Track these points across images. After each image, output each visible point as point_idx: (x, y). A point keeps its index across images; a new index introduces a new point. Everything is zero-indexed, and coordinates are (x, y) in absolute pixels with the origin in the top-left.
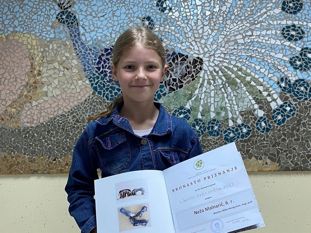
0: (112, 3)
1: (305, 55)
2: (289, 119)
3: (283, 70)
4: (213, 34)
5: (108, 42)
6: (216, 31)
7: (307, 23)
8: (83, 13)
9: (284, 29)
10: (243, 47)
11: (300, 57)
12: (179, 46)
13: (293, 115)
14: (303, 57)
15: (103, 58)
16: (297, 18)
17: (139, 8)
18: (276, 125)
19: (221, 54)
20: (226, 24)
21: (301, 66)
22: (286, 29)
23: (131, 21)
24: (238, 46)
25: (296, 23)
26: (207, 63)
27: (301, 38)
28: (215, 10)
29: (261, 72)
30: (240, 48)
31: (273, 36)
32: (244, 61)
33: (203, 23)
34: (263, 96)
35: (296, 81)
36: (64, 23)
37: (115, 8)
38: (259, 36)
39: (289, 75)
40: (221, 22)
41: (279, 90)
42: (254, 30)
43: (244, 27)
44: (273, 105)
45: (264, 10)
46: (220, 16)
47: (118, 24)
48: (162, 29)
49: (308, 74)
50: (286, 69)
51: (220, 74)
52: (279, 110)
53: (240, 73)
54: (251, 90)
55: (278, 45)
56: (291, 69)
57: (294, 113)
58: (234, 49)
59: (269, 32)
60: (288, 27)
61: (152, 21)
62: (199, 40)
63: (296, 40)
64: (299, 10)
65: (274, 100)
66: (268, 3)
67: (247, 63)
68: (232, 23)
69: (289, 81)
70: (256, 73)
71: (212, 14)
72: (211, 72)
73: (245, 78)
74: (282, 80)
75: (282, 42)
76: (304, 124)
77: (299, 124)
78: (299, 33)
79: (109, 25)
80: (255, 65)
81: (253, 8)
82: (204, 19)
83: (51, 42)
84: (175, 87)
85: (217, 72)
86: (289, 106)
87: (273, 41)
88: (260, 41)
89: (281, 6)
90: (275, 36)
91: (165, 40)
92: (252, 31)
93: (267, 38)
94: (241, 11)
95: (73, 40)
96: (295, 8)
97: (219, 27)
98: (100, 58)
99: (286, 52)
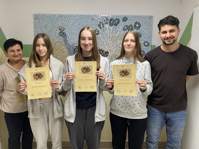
4: (112, 44)
8: (68, 33)
12: (101, 47)
19: (114, 50)
20: (117, 40)
26: (110, 53)
28: (113, 35)
36: (61, 36)
51: (114, 57)
62: (108, 45)
72: (111, 56)
83: (57, 42)
95: (65, 42)
98: (74, 49)
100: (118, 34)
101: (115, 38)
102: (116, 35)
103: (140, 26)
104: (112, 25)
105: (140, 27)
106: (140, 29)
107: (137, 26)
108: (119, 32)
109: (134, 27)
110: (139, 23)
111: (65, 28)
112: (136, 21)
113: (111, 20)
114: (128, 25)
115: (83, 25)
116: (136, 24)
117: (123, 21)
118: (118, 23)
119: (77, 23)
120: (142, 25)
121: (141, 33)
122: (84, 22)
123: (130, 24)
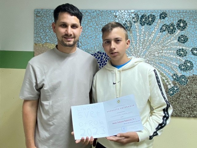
0: (95, 31)
1: (186, 64)
2: (176, 93)
3: (175, 70)
4: (144, 51)
5: (93, 51)
6: (145, 49)
7: (189, 48)
9: (178, 50)
10: (157, 58)
11: (184, 64)
13: (177, 92)
14: (186, 65)
16: (184, 46)
18: (169, 96)
19: (147, 60)
20: (151, 46)
21: (184, 69)
22: (179, 51)
24: (155, 57)
25: (184, 48)
27: (185, 55)
28: (145, 38)
29: (165, 71)
30: (156, 58)
31: (172, 54)
32: (158, 65)
33: (139, 45)
34: (165, 82)
35: (181, 76)
37: (97, 34)
38: (166, 53)
39: (178, 73)
40: (148, 45)
41: (172, 80)
43: (159, 48)
44: (169, 87)
45: (169, 40)
46: (148, 42)
47: (98, 42)
49: (187, 73)
50: (177, 70)
52: (172, 89)
55: (174, 58)
56: (179, 70)
57: (178, 91)
58: (153, 59)
59: (170, 52)
60: (180, 50)
62: (136, 53)
63: (183, 56)
64: (186, 42)
65: (170, 84)
66: (172, 37)
69: (178, 76)
74: (174, 75)
75: (176, 56)
76: (182, 96)
77: (180, 96)
78: (185, 53)
79: (94, 42)
80: (162, 67)
81: (164, 39)
82: (140, 43)
86: (176, 87)
87: (172, 56)
88: (166, 55)
89: (177, 39)
90: (173, 54)
92: (163, 50)
93: (169, 54)
94: (158, 40)
96: (184, 41)
97: (147, 47)
99: (178, 62)
100: (152, 37)
102: (150, 38)
103: (186, 25)
104: (144, 25)
105: (185, 27)
106: (186, 30)
107: (182, 25)
108: (153, 34)
109: (177, 26)
110: (185, 21)
112: (180, 19)
113: (143, 16)
114: (168, 24)
115: (101, 25)
116: (180, 22)
117: (160, 18)
118: (153, 21)
119: (94, 22)
120: (188, 23)
121: (187, 36)
122: (103, 20)
123: (170, 22)
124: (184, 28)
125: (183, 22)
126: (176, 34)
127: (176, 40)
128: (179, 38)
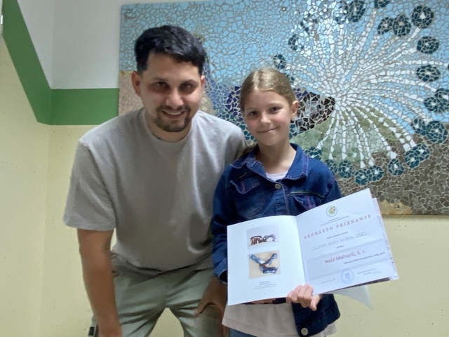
0: (243, 41)
1: (440, 96)
2: (422, 161)
3: (417, 112)
4: (346, 74)
5: (238, 81)
6: (349, 71)
7: (443, 63)
8: (214, 50)
9: (419, 69)
10: (376, 87)
11: (435, 98)
12: (311, 85)
13: (427, 157)
14: (439, 98)
15: (234, 96)
16: (433, 59)
17: (271, 47)
18: (409, 168)
19: (353, 94)
20: (359, 63)
21: (436, 107)
22: (421, 70)
23: (262, 59)
24: (371, 86)
25: (431, 63)
26: (339, 103)
27: (436, 78)
28: (348, 49)
30: (373, 88)
31: (408, 77)
32: (377, 101)
33: (335, 62)
34: (396, 138)
35: (431, 123)
37: (246, 46)
38: (393, 76)
39: (424, 117)
40: (354, 61)
41: (413, 132)
42: (388, 70)
43: (377, 67)
44: (407, 148)
45: (399, 50)
46: (354, 55)
47: (249, 62)
48: (293, 67)
49: (443, 116)
50: (420, 110)
51: (353, 114)
52: (412, 152)
53: (372, 114)
54: (383, 131)
55: (412, 86)
56: (426, 110)
57: (428, 156)
58: (367, 89)
59: (403, 72)
60: (423, 67)
61: (283, 59)
62: (331, 79)
63: (431, 80)
64: (435, 50)
65: (408, 142)
66: (403, 43)
67: (380, 103)
68: (366, 62)
69: (424, 123)
70: (389, 115)
71: (345, 53)
72: (343, 113)
73: (378, 119)
74: (416, 121)
75: (417, 82)
76: (438, 167)
77: (432, 167)
78: (434, 74)
79: (240, 63)
80: (389, 106)
81: (387, 47)
82: (337, 58)
84: (306, 127)
85: (350, 113)
86: (423, 148)
87: (407, 82)
88: (394, 81)
89: (416, 45)
90: (410, 77)
91: (297, 79)
93: (401, 79)
94: (374, 50)
96: (431, 48)
97: (352, 67)
98: (230, 96)
99: (420, 93)
100: (362, 44)
101: (354, 58)
102: (357, 47)
103: (432, 16)
105: (430, 21)
106: (432, 26)
107: (423, 16)
108: (364, 39)
109: (413, 21)
110: (429, 9)
111: (206, 37)
112: (417, 5)
114: (394, 17)
115: (255, 27)
116: (420, 11)
117: (376, 6)
118: (362, 14)
119: (239, 23)
120: (437, 13)
121: (437, 38)
122: (258, 18)
123: (397, 13)
124: (427, 23)
125: (425, 12)
126: (413, 36)
127: (413, 47)
128: (420, 43)
